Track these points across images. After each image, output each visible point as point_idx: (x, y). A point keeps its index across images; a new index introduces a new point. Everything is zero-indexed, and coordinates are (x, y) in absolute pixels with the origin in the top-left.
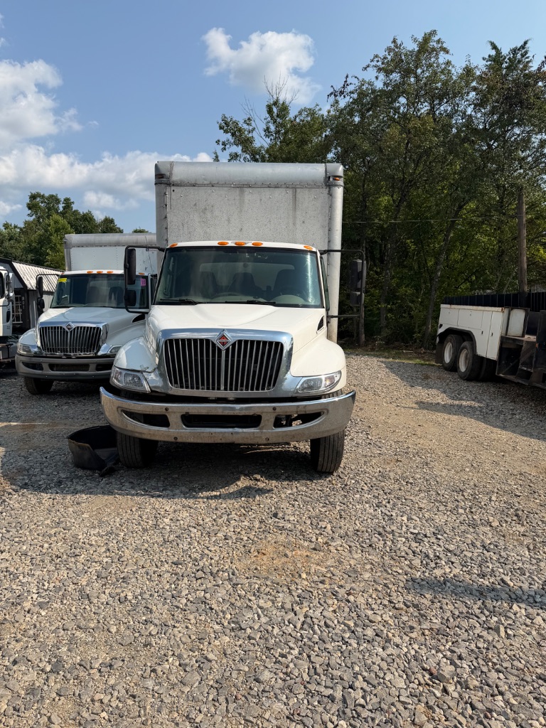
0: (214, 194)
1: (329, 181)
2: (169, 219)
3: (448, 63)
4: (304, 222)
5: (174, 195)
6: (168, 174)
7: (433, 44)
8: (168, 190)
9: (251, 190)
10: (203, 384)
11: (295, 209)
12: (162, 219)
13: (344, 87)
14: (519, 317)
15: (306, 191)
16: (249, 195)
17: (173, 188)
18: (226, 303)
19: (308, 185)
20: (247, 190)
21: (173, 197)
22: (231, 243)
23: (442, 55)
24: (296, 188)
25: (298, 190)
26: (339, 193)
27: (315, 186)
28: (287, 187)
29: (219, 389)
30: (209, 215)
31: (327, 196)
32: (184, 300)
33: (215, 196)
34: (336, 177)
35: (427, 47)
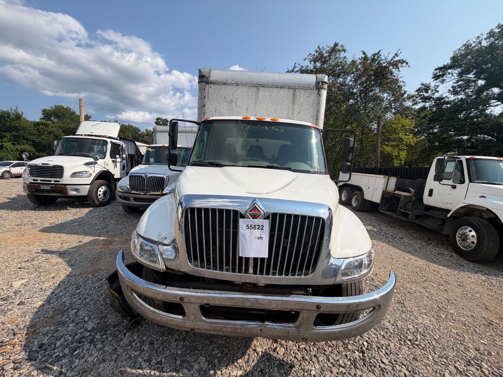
0: (238, 90)
1: (318, 86)
2: (206, 107)
3: (345, 57)
4: (299, 113)
5: (212, 90)
6: (208, 75)
7: (339, 47)
8: (207, 87)
9: (264, 89)
10: (227, 264)
11: (294, 104)
12: (202, 107)
13: (294, 68)
14: (393, 181)
15: (303, 92)
16: (262, 92)
17: (210, 85)
18: (249, 166)
19: (305, 87)
20: (262, 89)
21: (210, 92)
22: (253, 118)
23: (343, 53)
24: (295, 89)
25: (297, 91)
26: (324, 93)
27: (308, 88)
28: (289, 88)
29: (247, 271)
30: (234, 105)
31: (316, 95)
32: (212, 163)
33: (240, 92)
34: (323, 83)
35: (334, 50)
